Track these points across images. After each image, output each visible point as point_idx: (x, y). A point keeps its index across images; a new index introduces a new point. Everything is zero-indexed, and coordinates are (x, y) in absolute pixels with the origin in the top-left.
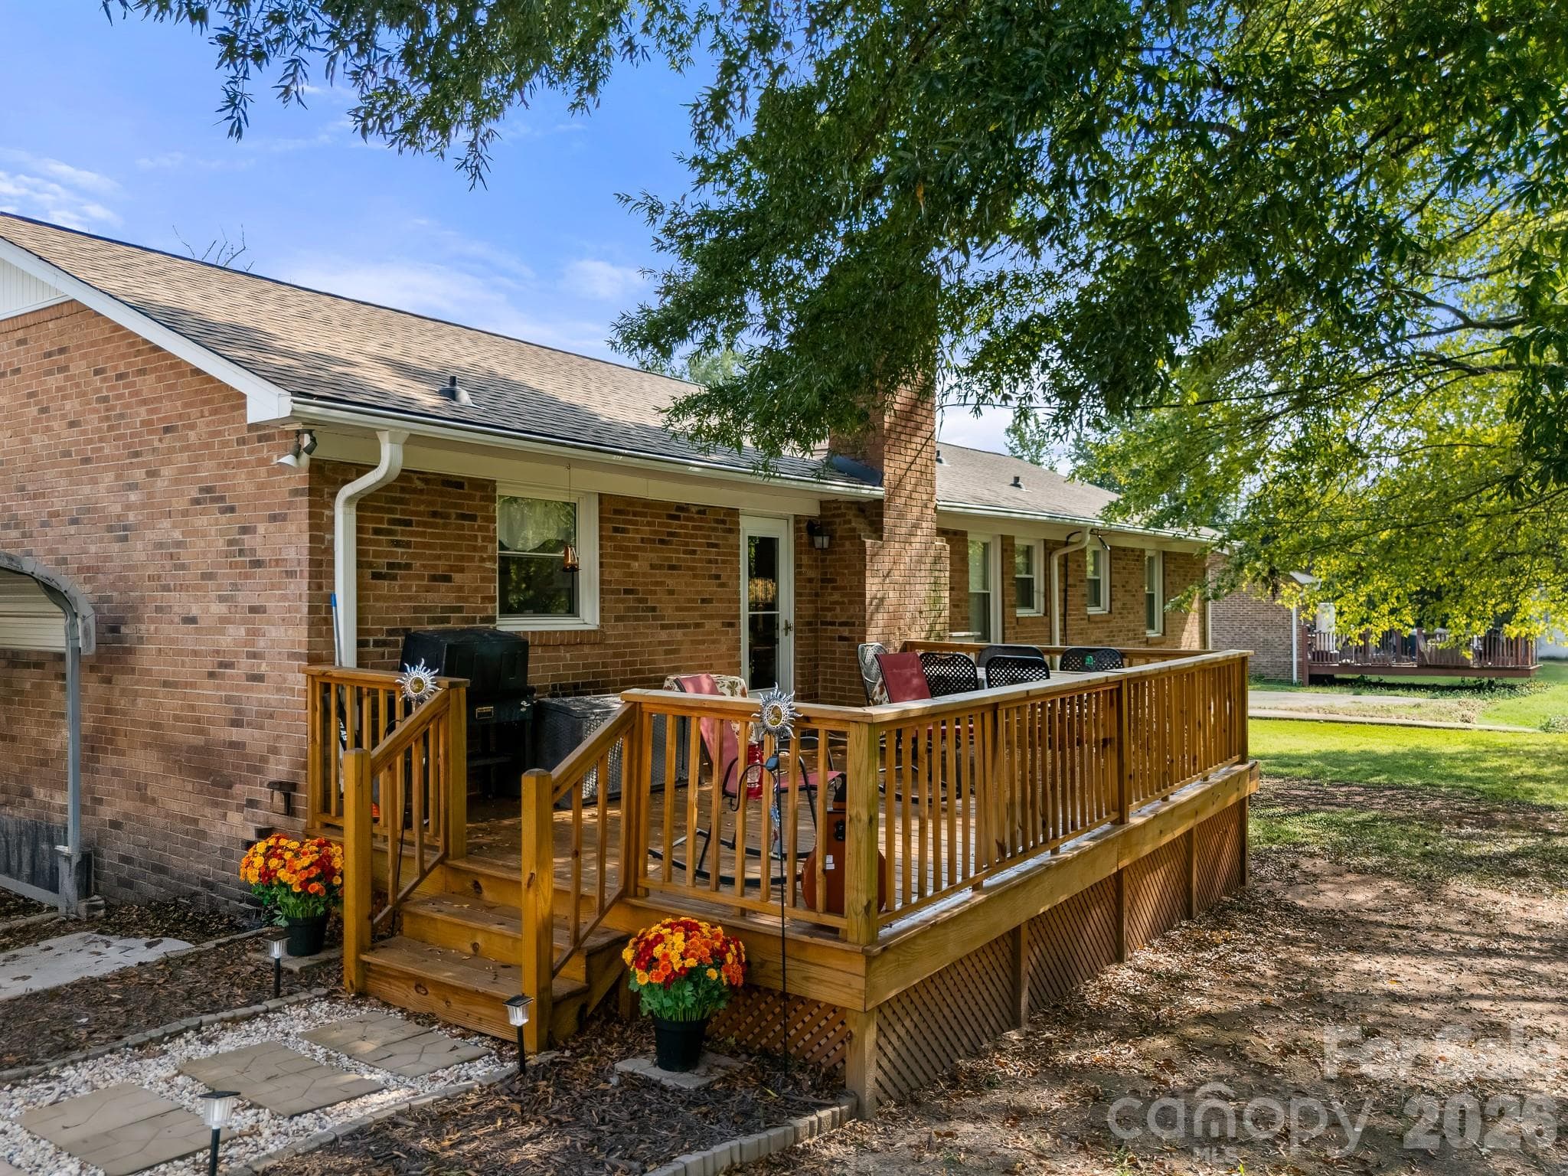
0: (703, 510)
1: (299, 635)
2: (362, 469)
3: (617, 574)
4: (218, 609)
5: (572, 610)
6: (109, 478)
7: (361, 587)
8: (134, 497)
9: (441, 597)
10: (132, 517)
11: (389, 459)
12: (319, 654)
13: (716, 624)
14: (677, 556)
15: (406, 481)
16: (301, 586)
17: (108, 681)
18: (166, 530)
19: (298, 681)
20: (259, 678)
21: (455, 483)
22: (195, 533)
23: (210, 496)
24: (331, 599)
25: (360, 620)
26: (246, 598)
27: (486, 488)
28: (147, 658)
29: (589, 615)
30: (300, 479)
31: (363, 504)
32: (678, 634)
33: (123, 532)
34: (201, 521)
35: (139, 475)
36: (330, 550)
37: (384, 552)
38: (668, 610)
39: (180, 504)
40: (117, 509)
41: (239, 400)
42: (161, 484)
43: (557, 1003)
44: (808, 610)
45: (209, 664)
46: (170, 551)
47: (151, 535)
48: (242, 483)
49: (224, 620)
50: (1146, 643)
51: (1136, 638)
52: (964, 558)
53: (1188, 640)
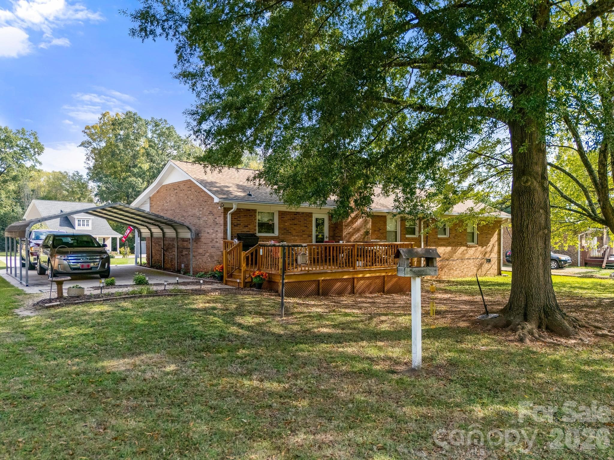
0: (303, 213)
1: (222, 235)
2: (232, 208)
3: (282, 226)
4: (212, 231)
5: (273, 232)
6: (197, 209)
7: (232, 227)
8: (201, 213)
9: (246, 230)
10: (200, 216)
11: (235, 207)
12: (225, 238)
13: (306, 236)
14: (296, 222)
15: (239, 210)
16: (222, 227)
17: (197, 243)
18: (205, 218)
19: (222, 242)
20: (217, 242)
21: (249, 210)
22: (209, 219)
23: (211, 213)
24: (227, 229)
25: (232, 233)
26: (216, 229)
27: (255, 211)
28: (203, 240)
29: (276, 233)
30: (222, 210)
31: (232, 214)
32: (297, 238)
33: (199, 218)
34: (210, 217)
35: (201, 209)
36: (227, 222)
37: (236, 222)
38: (294, 233)
39: (207, 214)
40: (198, 214)
41: (213, 199)
42: (204, 210)
43: (246, 283)
44: (332, 234)
45: (211, 240)
46: (205, 221)
47: (203, 219)
48: (215, 211)
49: (213, 233)
50: (467, 246)
51: (462, 245)
52: (385, 222)
53: (491, 246)
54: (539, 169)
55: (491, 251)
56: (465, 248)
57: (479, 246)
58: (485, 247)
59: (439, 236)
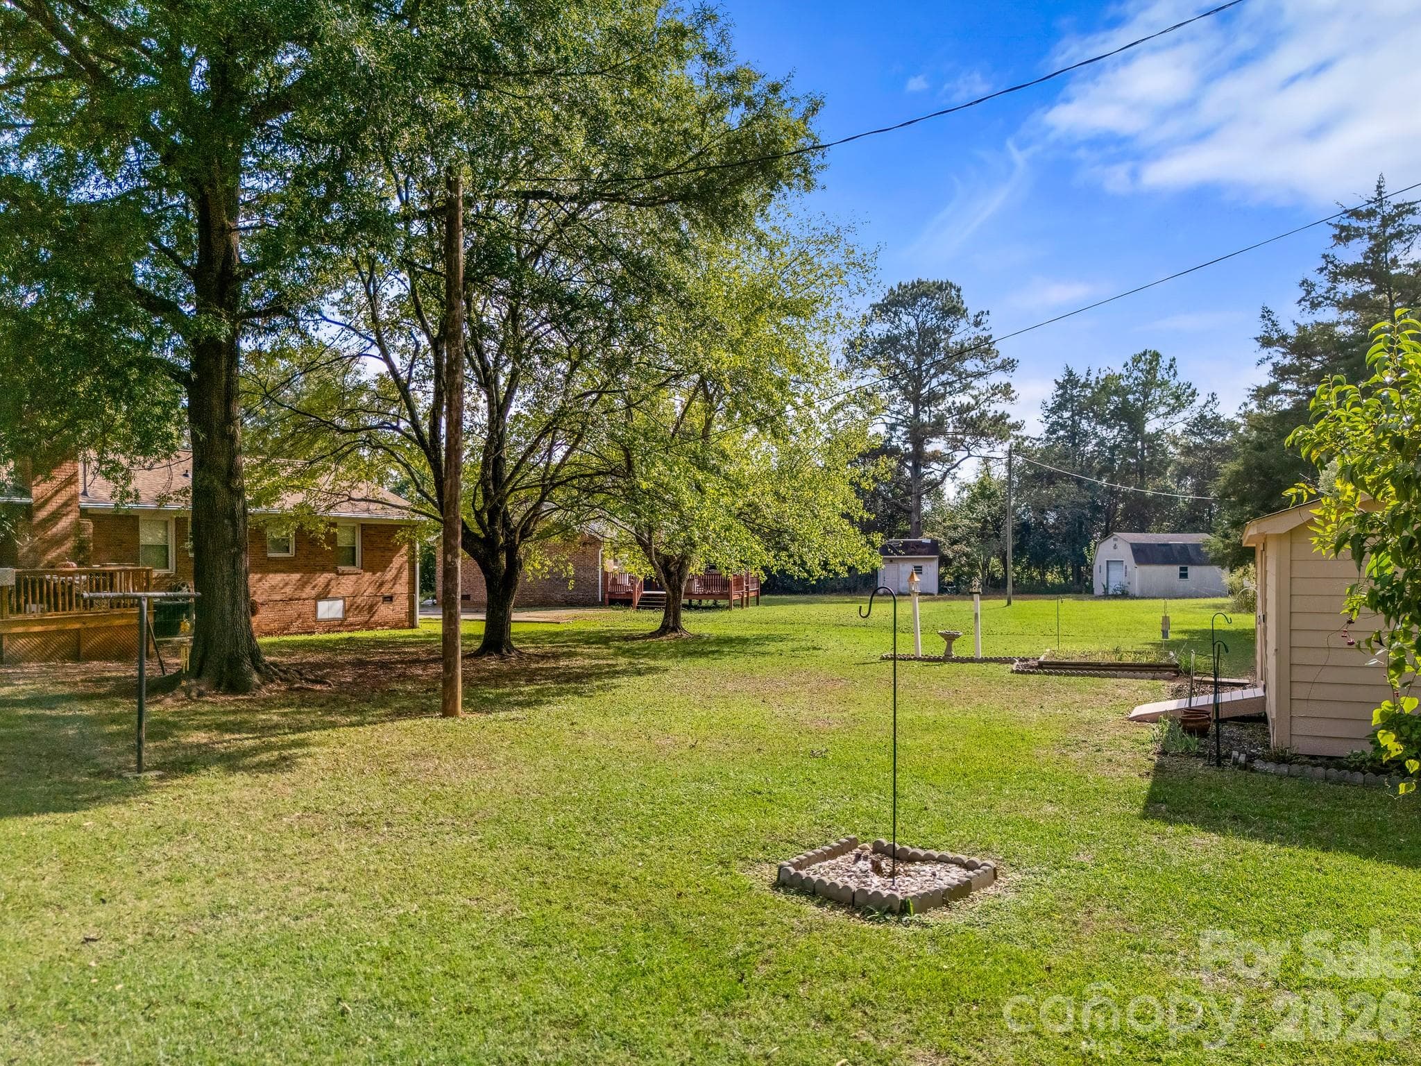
50: (337, 573)
51: (324, 569)
52: (136, 529)
53: (394, 572)
54: (223, 461)
55: (396, 579)
56: (332, 575)
57: (366, 571)
58: (378, 574)
59: (270, 555)
